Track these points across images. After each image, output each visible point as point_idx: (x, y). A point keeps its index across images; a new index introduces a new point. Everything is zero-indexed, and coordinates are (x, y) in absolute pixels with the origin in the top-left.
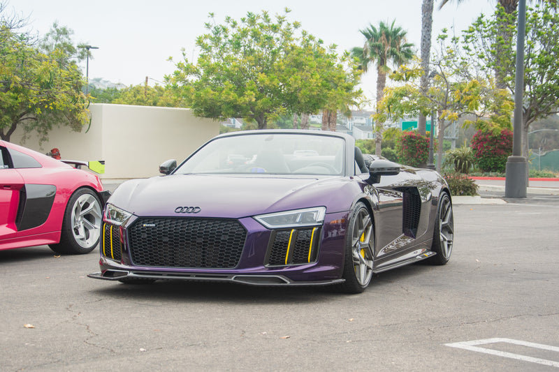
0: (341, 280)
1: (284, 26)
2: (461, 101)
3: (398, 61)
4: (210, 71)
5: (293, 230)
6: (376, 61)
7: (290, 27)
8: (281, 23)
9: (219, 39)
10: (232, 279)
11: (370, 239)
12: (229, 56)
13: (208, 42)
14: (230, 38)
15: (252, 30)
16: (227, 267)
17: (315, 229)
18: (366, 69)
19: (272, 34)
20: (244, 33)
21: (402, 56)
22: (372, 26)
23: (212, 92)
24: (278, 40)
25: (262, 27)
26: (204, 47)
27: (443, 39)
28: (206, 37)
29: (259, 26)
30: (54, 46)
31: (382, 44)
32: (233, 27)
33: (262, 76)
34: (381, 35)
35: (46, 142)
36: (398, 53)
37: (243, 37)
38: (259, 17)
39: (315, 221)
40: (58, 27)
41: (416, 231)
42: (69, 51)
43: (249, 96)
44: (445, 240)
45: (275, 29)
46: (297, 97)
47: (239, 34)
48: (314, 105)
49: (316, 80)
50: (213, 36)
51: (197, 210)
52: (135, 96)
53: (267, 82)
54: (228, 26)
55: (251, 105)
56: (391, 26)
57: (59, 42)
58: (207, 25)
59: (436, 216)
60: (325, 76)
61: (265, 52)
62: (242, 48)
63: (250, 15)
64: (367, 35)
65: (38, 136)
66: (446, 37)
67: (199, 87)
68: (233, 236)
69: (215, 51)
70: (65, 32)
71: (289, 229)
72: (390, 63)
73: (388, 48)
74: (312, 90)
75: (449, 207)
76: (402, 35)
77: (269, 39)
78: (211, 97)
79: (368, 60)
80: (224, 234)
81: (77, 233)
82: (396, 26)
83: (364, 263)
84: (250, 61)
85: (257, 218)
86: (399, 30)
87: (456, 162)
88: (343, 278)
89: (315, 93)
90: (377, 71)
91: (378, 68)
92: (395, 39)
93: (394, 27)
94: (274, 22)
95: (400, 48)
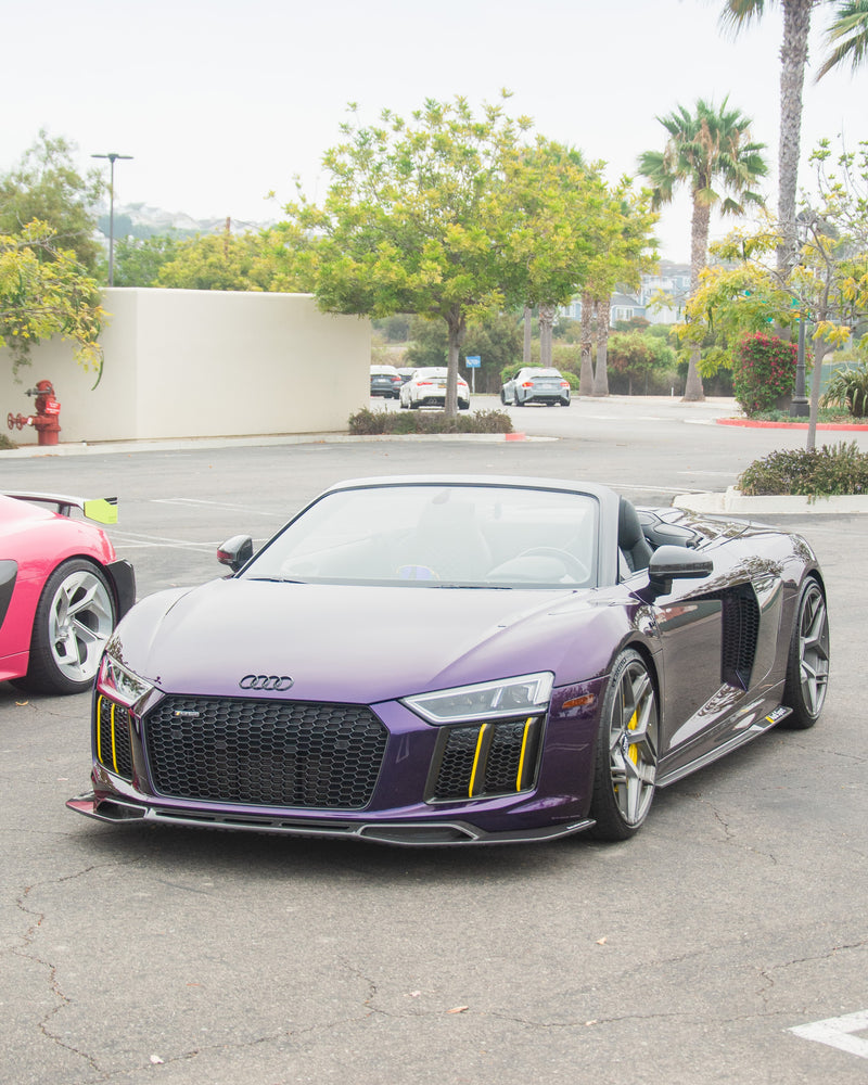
0: (586, 823)
1: (499, 126)
2: (857, 302)
3: (734, 178)
4: (351, 221)
5: (484, 726)
6: (690, 179)
7: (511, 128)
8: (493, 119)
9: (369, 154)
10: (357, 833)
11: (650, 721)
12: (388, 189)
13: (346, 160)
14: (392, 151)
15: (435, 137)
16: (346, 805)
17: (530, 721)
18: (669, 196)
19: (473, 143)
20: (419, 143)
21: (743, 169)
22: (680, 108)
23: (355, 265)
24: (487, 154)
25: (454, 129)
26: (339, 170)
27: (821, 159)
28: (341, 151)
29: (448, 128)
30: (40, 175)
31: (701, 145)
32: (397, 129)
33: (455, 231)
34: (700, 127)
35: (26, 367)
36: (734, 164)
37: (416, 149)
38: (448, 108)
39: (530, 704)
40: (48, 138)
41: (750, 675)
42: (70, 184)
43: (431, 272)
44: (810, 675)
45: (481, 133)
46: (526, 272)
47: (408, 146)
48: (562, 286)
49: (564, 239)
50: (356, 149)
51: (285, 684)
52: (205, 257)
53: (466, 243)
54: (387, 128)
55: (435, 291)
56: (720, 107)
57: (51, 167)
58: (344, 127)
59: (792, 632)
60: (584, 226)
61: (461, 180)
62: (415, 173)
63: (430, 104)
64: (671, 128)
65: (10, 355)
66: (828, 154)
67: (329, 255)
68: (360, 741)
69: (360, 178)
70: (62, 147)
71: (477, 724)
72: (718, 183)
73: (714, 153)
74: (555, 258)
75: (820, 606)
76: (741, 127)
77: (468, 154)
78: (352, 275)
79: (672, 178)
80: (340, 737)
81: (62, 652)
82: (729, 109)
83: (635, 776)
84: (432, 199)
85: (409, 701)
86: (735, 116)
87: (850, 393)
88: (590, 817)
89: (562, 264)
90: (692, 200)
91: (694, 194)
92: (728, 134)
93: (726, 110)
94: (480, 118)
95: (738, 153)
